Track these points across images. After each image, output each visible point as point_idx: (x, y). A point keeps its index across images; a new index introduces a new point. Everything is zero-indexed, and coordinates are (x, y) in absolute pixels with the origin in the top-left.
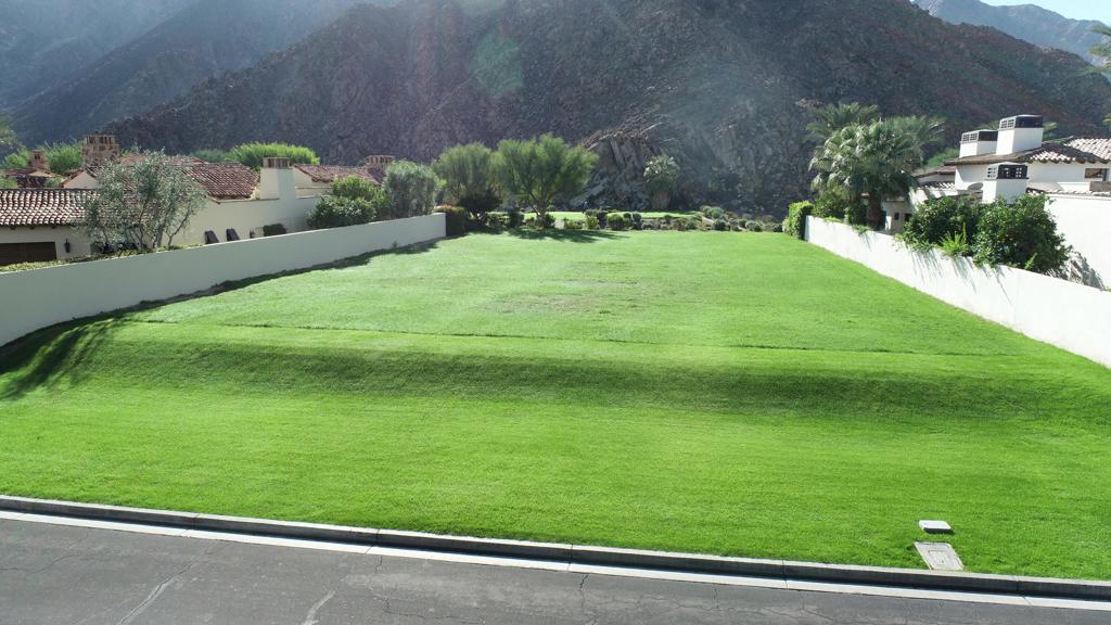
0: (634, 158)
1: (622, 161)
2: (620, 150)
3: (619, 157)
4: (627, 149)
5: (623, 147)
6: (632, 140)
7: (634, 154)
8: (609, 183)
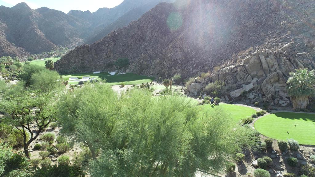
0: (276, 66)
1: (267, 68)
2: (266, 61)
3: (265, 66)
4: (271, 60)
5: (268, 59)
6: (275, 54)
7: (276, 63)
8: (257, 83)
